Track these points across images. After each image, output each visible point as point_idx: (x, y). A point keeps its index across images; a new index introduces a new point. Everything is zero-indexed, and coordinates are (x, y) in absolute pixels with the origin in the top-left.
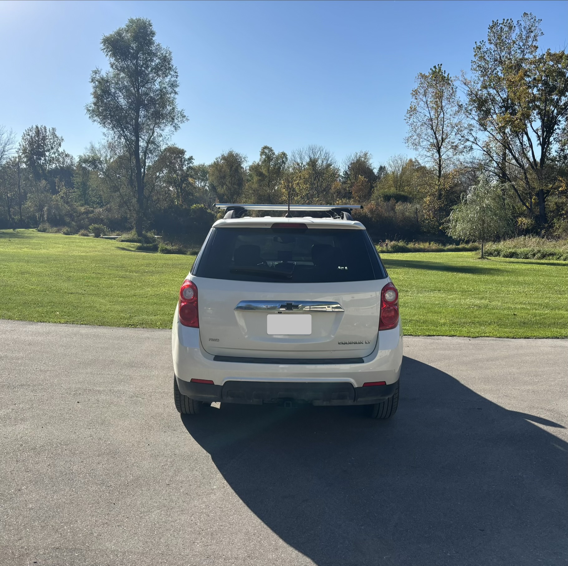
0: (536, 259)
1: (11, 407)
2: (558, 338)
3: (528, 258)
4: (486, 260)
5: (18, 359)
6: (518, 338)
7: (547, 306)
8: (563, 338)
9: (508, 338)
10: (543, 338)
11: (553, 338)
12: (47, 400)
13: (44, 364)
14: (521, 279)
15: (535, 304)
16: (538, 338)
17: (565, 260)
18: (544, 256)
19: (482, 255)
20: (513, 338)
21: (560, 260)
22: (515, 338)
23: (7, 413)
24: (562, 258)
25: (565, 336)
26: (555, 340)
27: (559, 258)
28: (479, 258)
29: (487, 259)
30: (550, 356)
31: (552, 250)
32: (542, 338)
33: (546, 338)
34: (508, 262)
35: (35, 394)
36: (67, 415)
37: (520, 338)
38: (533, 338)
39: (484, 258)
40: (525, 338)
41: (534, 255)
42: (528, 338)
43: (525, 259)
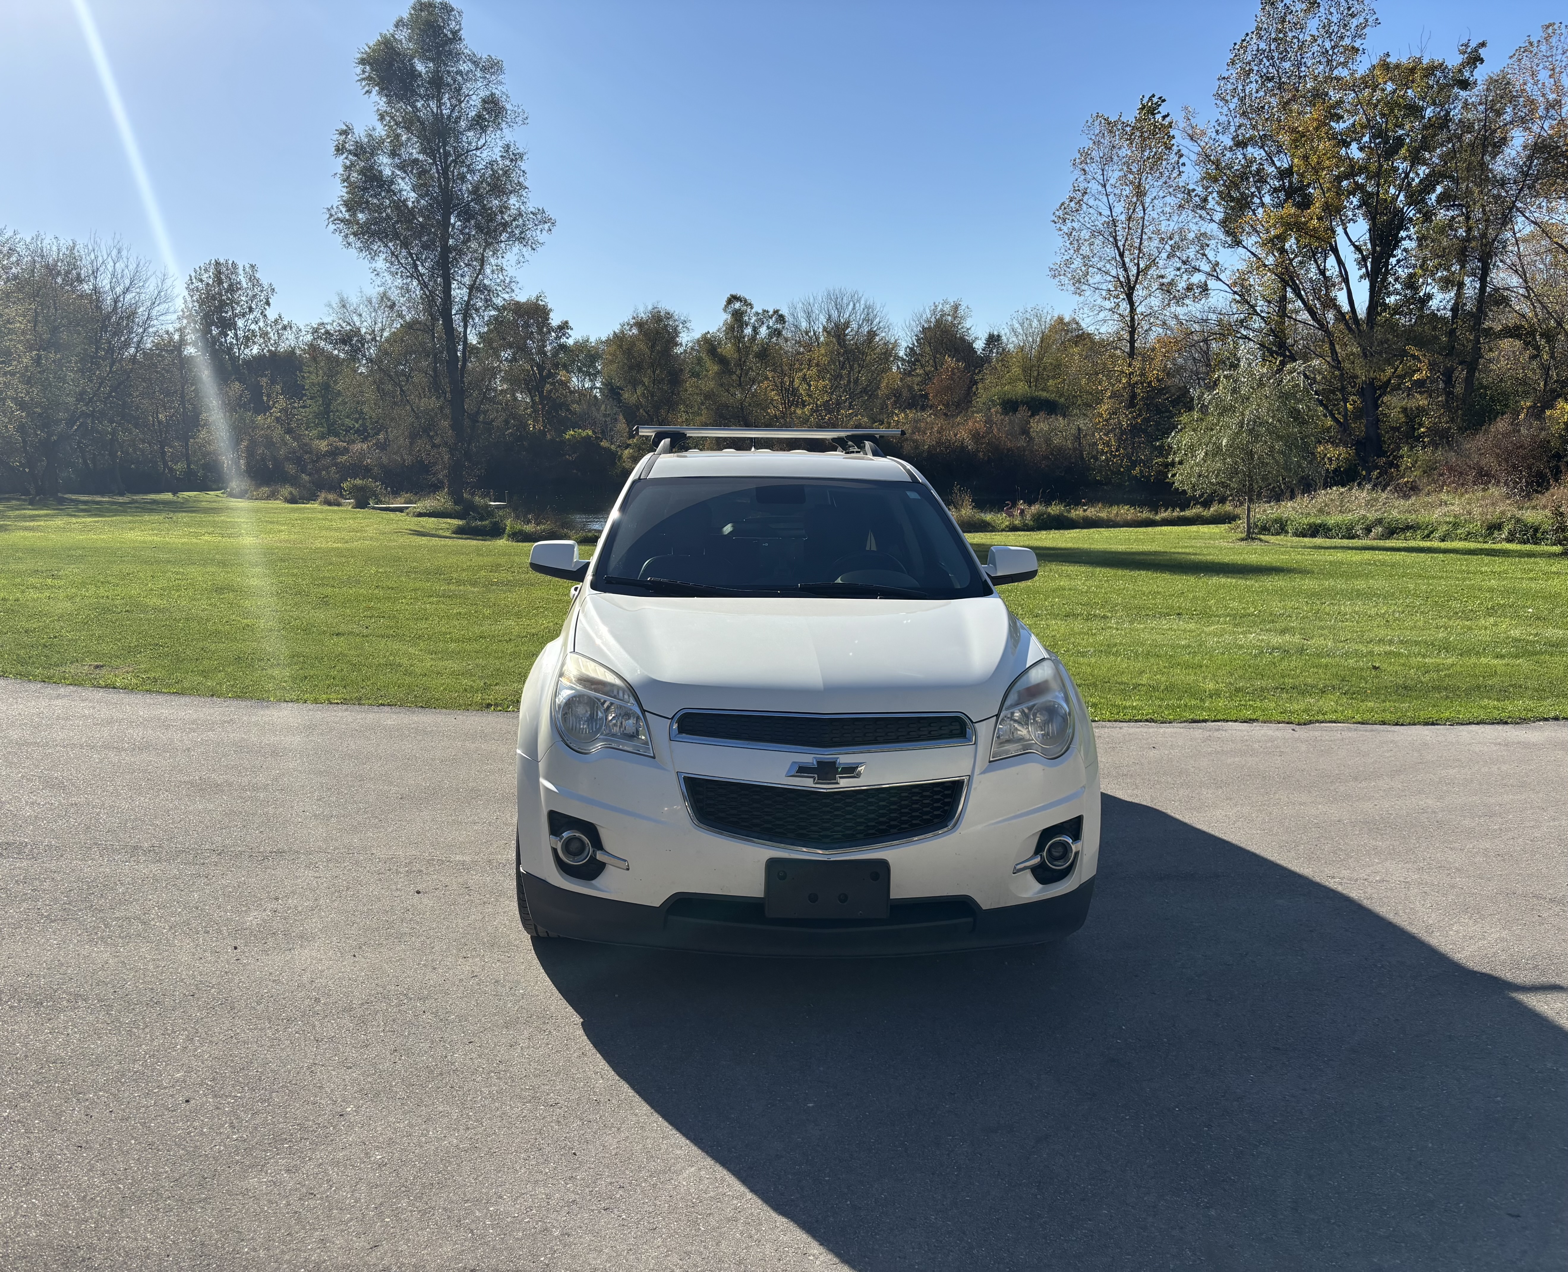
0: (1375, 539)
1: (270, 906)
2: (1506, 723)
3: (1353, 538)
4: (1257, 542)
5: (255, 788)
6: (1410, 724)
7: (1446, 647)
8: (1518, 723)
9: (1384, 723)
10: (1470, 723)
11: (1493, 723)
12: (348, 889)
13: (318, 800)
14: (1361, 584)
15: (1417, 643)
16: (1458, 724)
17: (1443, 541)
18: (1392, 531)
19: (1249, 532)
20: (1397, 724)
21: (1431, 540)
22: (1402, 725)
23: (264, 921)
24: (1436, 535)
25: (1521, 719)
26: (1500, 727)
27: (1428, 536)
28: (1242, 540)
29: (1261, 540)
30: (1504, 768)
31: (1411, 518)
32: (1467, 724)
33: (1478, 724)
34: (1310, 548)
35: (317, 874)
36: (405, 924)
37: (1414, 724)
38: (1445, 724)
39: (1253, 539)
40: (1426, 724)
41: (1368, 530)
42: (1433, 724)
43: (1348, 538)
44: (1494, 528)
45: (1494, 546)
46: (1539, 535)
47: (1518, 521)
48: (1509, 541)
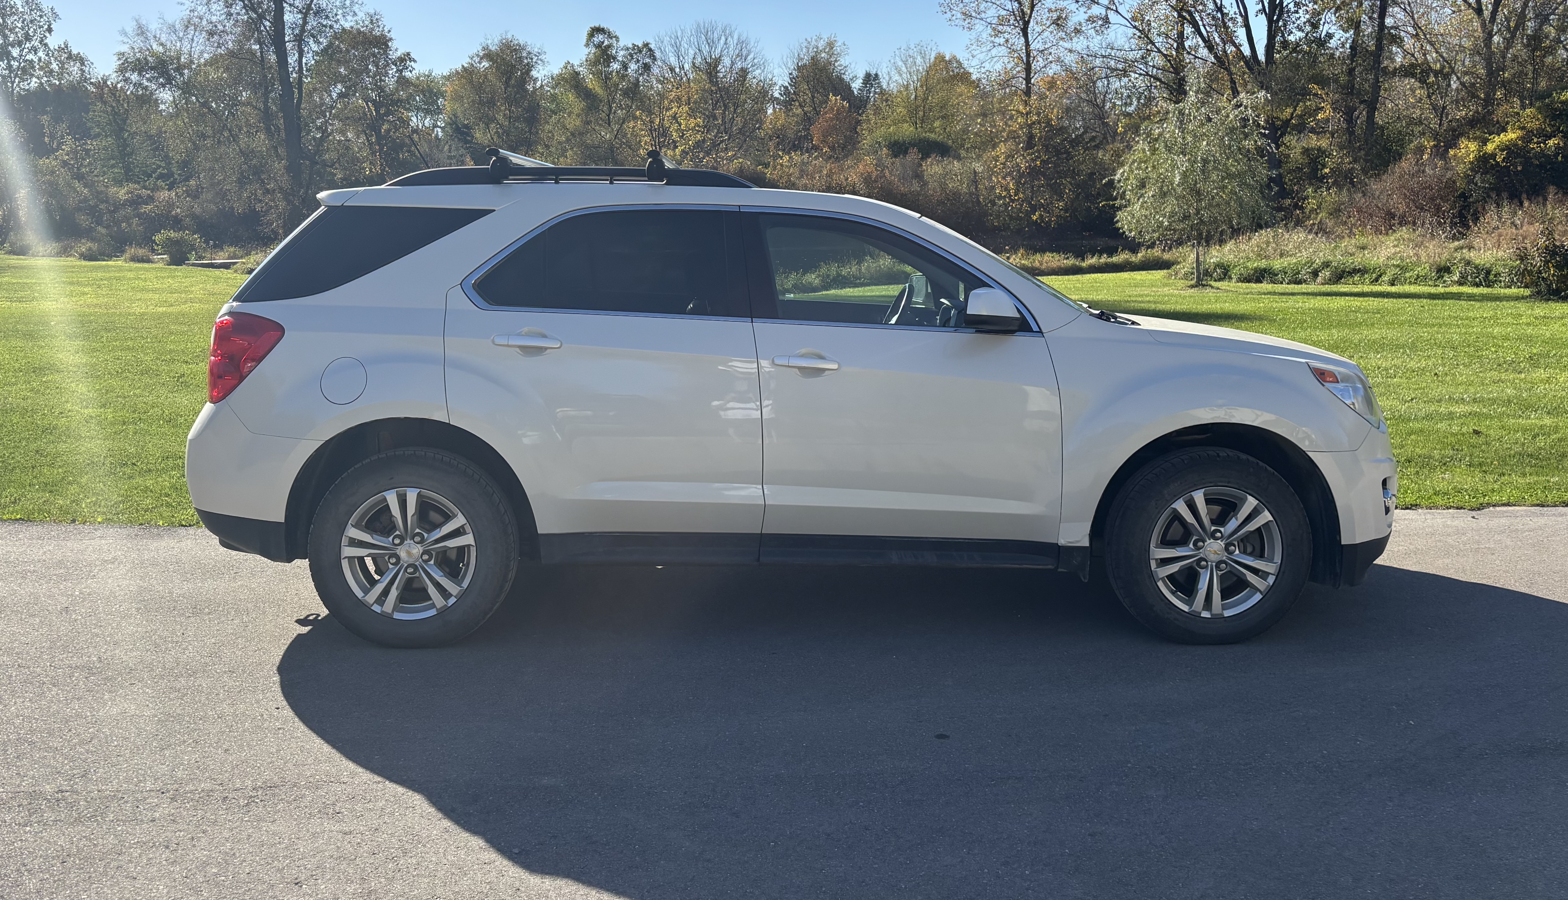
0: (1322, 284)
3: (1299, 282)
4: (1208, 289)
17: (1393, 285)
18: (1339, 276)
19: (1199, 279)
21: (1380, 285)
24: (1385, 278)
27: (1377, 280)
28: (1192, 287)
29: (1212, 287)
31: (1357, 260)
34: (1265, 294)
39: (1204, 285)
41: (1315, 274)
43: (1295, 283)
44: (1443, 270)
45: (1448, 290)
46: (1491, 277)
47: (1468, 263)
48: (1460, 283)
